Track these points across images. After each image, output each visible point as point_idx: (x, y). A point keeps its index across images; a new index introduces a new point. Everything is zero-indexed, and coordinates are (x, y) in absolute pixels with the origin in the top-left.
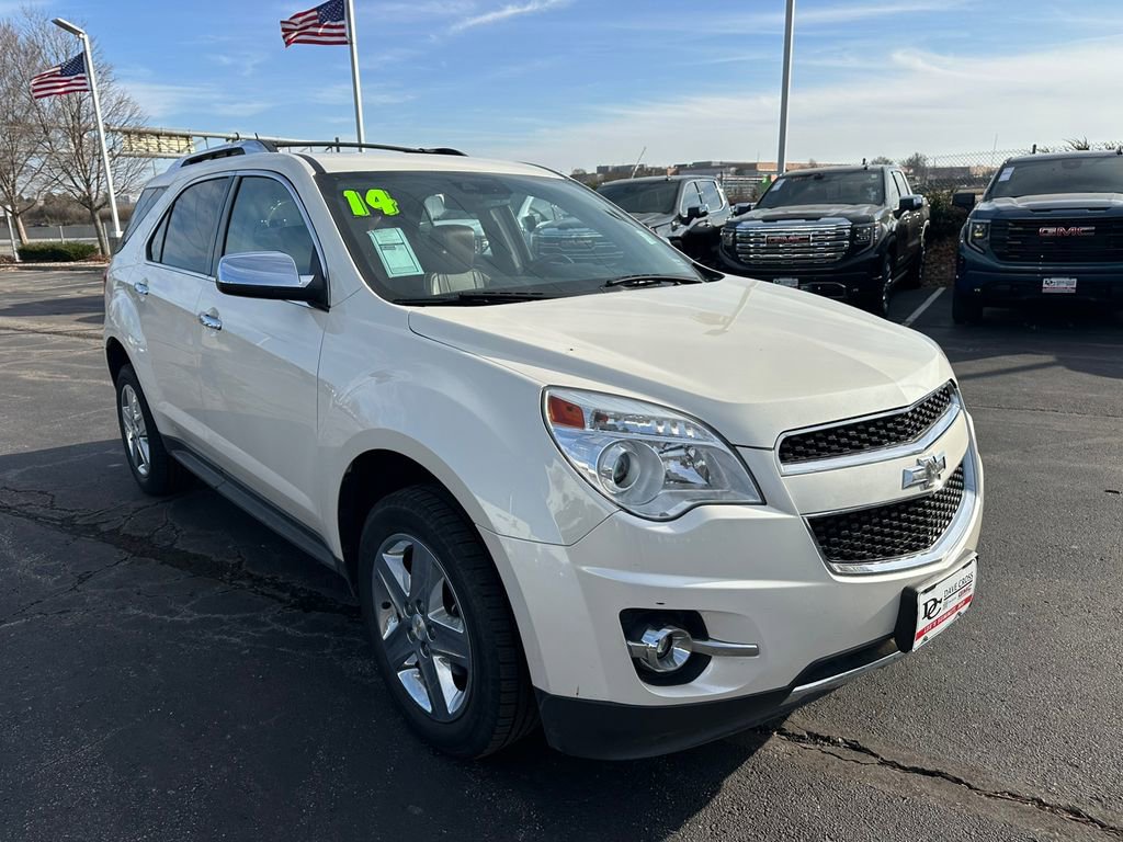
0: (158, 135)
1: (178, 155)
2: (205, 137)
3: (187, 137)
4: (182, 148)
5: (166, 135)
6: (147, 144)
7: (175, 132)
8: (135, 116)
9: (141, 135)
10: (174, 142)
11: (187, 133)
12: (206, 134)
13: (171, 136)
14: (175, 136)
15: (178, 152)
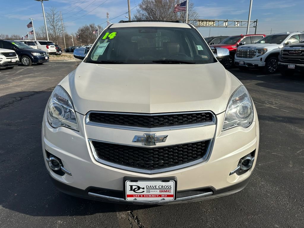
0: (206, 21)
1: (210, 26)
2: (218, 21)
3: (214, 21)
4: (212, 24)
5: (209, 21)
6: (203, 23)
7: (211, 20)
8: (197, 16)
9: (202, 21)
10: (210, 23)
11: (214, 20)
12: (219, 20)
13: (210, 21)
14: (211, 21)
15: (211, 25)
